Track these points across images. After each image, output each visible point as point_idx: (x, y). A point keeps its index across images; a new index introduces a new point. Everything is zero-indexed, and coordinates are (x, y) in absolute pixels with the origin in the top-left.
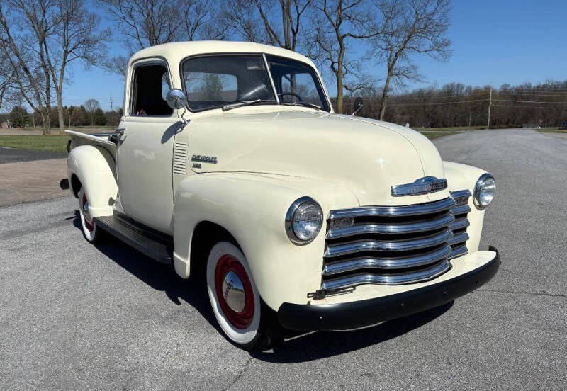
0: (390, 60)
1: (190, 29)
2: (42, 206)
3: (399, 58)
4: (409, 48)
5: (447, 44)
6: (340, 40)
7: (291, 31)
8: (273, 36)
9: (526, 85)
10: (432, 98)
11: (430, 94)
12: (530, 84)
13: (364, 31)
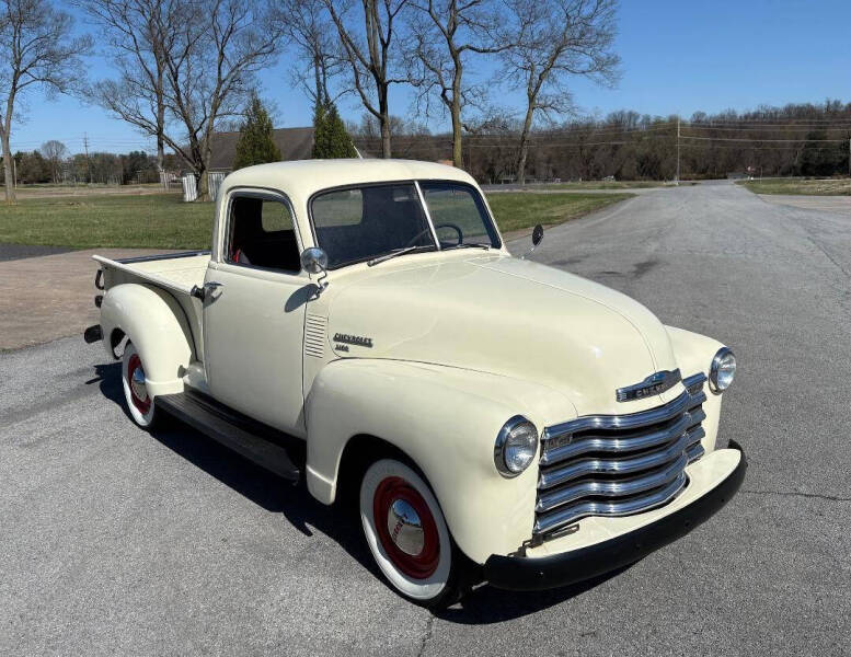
0: (530, 84)
1: (220, 39)
2: (37, 357)
3: (545, 82)
4: (558, 67)
5: (615, 62)
6: (455, 54)
7: (379, 43)
8: (351, 49)
9: (729, 114)
10: (593, 134)
11: (589, 127)
12: (734, 112)
13: (490, 42)
